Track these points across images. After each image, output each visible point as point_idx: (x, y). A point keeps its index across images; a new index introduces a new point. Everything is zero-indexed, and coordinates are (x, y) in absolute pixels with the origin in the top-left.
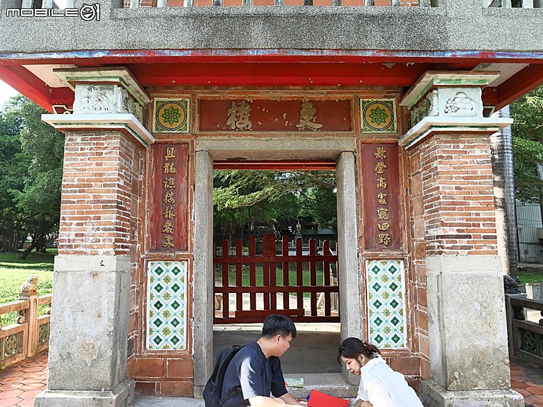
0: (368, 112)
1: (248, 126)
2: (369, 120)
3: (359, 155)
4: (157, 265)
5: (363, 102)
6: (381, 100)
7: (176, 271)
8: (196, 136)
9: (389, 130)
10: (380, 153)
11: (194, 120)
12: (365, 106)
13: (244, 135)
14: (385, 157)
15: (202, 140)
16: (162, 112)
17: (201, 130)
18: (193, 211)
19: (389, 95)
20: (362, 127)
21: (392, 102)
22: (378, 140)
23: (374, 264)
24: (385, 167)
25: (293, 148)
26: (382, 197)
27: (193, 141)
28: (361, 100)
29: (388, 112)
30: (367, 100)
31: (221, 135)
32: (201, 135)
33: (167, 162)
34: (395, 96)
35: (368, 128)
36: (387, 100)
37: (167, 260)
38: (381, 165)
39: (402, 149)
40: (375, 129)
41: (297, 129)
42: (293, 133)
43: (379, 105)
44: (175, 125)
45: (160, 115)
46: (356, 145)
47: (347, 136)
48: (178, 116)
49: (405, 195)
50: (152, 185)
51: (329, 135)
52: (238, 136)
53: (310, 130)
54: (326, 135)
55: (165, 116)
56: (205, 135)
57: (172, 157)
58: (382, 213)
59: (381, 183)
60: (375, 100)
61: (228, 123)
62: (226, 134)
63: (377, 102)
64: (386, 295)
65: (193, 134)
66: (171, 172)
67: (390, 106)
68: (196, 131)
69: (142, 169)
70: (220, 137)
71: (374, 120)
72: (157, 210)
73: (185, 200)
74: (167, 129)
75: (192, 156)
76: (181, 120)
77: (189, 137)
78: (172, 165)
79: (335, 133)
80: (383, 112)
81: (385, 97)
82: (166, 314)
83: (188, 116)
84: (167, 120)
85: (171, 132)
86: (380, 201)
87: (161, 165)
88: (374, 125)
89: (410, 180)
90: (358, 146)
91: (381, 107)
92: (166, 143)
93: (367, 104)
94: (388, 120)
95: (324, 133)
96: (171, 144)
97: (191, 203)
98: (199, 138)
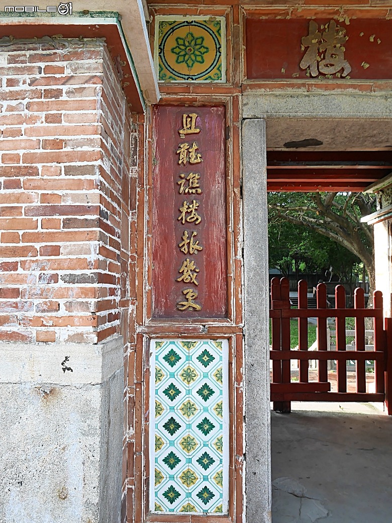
1: (343, 70)
4: (168, 346)
7: (206, 358)
8: (242, 89)
11: (236, 57)
13: (339, 86)
15: (255, 96)
16: (171, 43)
17: (249, 76)
18: (240, 238)
27: (235, 101)
31: (292, 86)
32: (252, 87)
33: (183, 142)
37: (188, 336)
44: (197, 69)
45: (168, 48)
48: (203, 50)
50: (155, 187)
52: (327, 87)
55: (177, 50)
56: (260, 86)
57: (193, 131)
61: (303, 65)
62: (304, 85)
65: (235, 85)
66: (193, 161)
68: (241, 77)
69: (135, 154)
70: (290, 91)
72: (165, 238)
73: (222, 216)
74: (180, 75)
75: (236, 129)
76: (209, 58)
77: (228, 91)
78: (195, 147)
82: (188, 444)
83: (223, 50)
84: (181, 59)
85: (190, 81)
87: (172, 149)
92: (181, 104)
96: (191, 105)
97: (236, 223)
98: (249, 92)
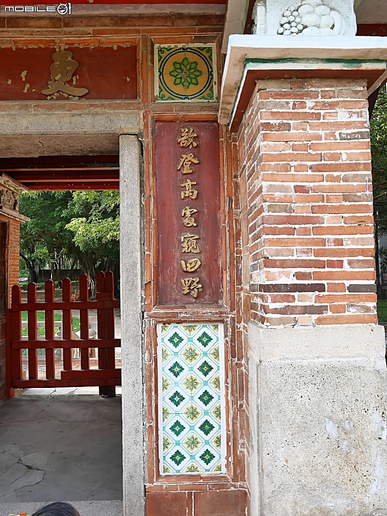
0: (169, 67)
2: (169, 80)
3: (147, 141)
5: (161, 50)
6: (191, 45)
9: (203, 97)
10: (186, 137)
12: (163, 56)
14: (195, 144)
19: (203, 34)
20: (156, 93)
21: (209, 50)
22: (182, 113)
23: (171, 330)
24: (196, 161)
25: (33, 130)
26: (188, 214)
28: (156, 46)
29: (202, 66)
30: (166, 46)
34: (214, 38)
35: (168, 95)
36: (202, 45)
38: (189, 157)
39: (224, 129)
40: (179, 96)
41: (44, 97)
42: (33, 103)
43: (188, 55)
46: (142, 123)
47: (128, 107)
49: (227, 209)
51: (96, 106)
53: (68, 99)
54: (91, 105)
58: (188, 242)
59: (188, 189)
60: (180, 46)
63: (184, 49)
64: (193, 384)
67: (207, 55)
71: (178, 81)
79: (106, 102)
80: (193, 66)
81: (198, 39)
86: (186, 221)
88: (179, 89)
89: (236, 183)
90: (146, 125)
91: (192, 57)
93: (166, 53)
94: (202, 80)
95: (87, 102)
